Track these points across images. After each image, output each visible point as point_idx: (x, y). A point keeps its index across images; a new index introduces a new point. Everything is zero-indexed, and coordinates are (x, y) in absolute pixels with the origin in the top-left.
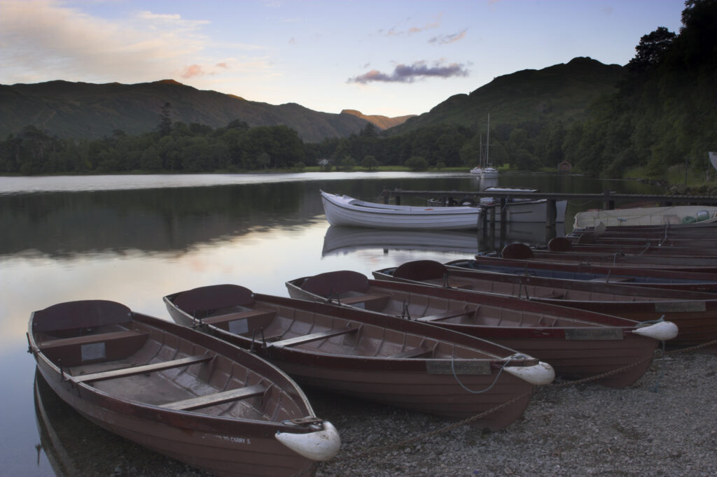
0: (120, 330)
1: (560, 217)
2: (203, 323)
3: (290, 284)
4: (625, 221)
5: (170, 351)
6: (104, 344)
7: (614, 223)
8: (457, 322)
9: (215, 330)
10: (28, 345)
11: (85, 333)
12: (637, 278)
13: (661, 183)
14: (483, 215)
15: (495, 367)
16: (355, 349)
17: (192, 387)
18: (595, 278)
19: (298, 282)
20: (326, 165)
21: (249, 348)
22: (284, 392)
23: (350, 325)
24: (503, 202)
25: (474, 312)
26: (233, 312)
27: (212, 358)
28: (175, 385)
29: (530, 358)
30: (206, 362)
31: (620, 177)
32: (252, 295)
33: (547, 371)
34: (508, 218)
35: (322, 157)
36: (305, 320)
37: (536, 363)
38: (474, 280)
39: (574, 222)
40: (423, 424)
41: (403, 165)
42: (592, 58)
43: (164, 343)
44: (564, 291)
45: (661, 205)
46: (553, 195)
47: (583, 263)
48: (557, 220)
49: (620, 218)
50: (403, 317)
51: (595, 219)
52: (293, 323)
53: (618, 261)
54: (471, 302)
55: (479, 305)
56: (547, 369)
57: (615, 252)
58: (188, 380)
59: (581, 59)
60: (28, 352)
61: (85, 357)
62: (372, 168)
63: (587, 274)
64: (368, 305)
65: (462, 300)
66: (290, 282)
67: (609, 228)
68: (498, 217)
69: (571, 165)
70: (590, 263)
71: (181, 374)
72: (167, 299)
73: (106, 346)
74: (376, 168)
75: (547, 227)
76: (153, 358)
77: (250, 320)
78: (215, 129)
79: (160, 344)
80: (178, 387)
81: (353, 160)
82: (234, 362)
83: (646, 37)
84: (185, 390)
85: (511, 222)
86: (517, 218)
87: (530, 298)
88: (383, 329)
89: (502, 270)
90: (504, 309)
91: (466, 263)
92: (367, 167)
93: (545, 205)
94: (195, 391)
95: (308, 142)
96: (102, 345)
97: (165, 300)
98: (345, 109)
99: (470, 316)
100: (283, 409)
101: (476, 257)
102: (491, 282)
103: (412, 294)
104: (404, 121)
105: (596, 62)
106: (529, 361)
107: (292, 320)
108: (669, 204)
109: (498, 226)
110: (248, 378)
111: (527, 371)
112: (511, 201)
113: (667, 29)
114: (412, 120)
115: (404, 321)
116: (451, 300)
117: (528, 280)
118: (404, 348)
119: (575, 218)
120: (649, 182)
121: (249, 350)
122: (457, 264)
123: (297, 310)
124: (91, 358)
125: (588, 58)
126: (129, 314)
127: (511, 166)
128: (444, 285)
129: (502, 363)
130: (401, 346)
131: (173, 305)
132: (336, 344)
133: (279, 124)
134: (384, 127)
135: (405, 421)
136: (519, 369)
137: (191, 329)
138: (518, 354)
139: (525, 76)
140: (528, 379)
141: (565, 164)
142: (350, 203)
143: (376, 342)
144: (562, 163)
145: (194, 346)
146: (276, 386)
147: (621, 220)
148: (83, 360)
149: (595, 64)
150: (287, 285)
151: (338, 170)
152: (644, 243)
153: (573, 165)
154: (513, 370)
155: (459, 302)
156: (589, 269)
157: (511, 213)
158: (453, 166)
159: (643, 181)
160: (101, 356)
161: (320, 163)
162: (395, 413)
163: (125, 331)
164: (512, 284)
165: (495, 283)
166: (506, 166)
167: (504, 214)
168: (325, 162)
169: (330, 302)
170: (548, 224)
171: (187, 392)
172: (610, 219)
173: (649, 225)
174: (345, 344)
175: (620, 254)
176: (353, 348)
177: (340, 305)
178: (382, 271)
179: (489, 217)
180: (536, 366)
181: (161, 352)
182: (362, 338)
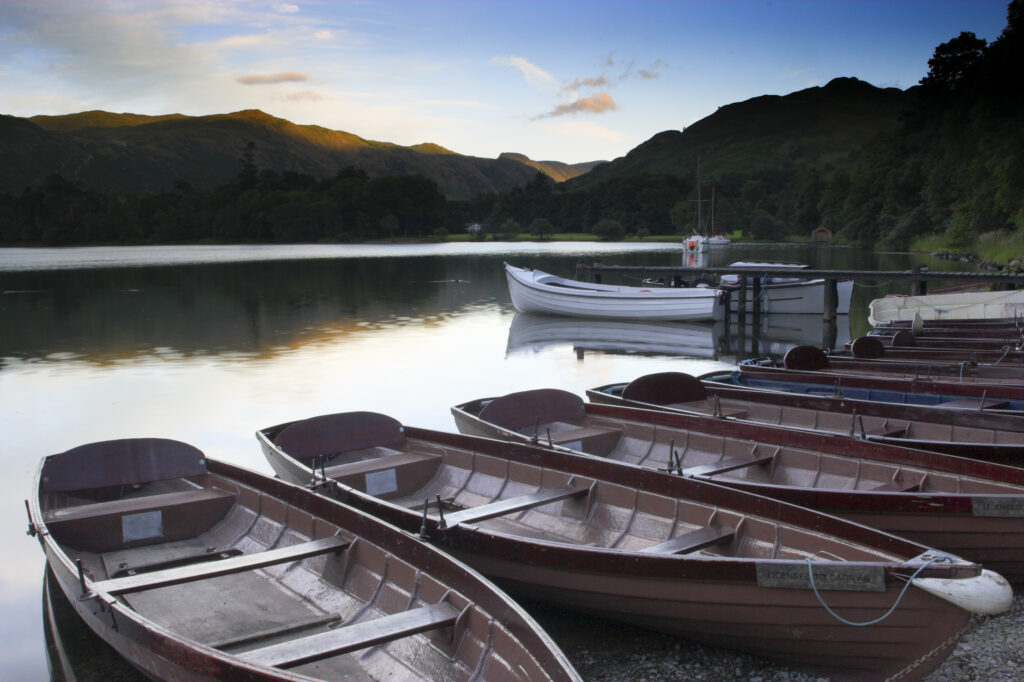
0: (188, 488)
1: (844, 305)
2: (328, 479)
3: (459, 410)
4: (946, 312)
5: (271, 526)
6: (160, 513)
7: (929, 315)
8: (739, 477)
9: (349, 493)
10: (27, 522)
11: (128, 491)
12: (1012, 401)
13: (967, 257)
14: (724, 301)
15: (894, 579)
16: (583, 524)
17: (313, 595)
18: (941, 402)
19: (473, 407)
20: (479, 233)
21: (419, 532)
22: (497, 623)
23: (573, 482)
24: (757, 282)
25: (770, 459)
26: (370, 456)
27: (347, 546)
28: (283, 589)
29: (962, 562)
30: (337, 551)
31: (906, 250)
32: (402, 430)
33: (1001, 587)
34: (765, 307)
35: (473, 221)
36: (492, 471)
37: (976, 573)
38: (750, 404)
39: (869, 314)
40: (738, 672)
41: (589, 232)
42: (860, 79)
43: (260, 513)
44: (905, 424)
45: (995, 289)
46: (834, 274)
47: (920, 377)
48: (839, 310)
49: (937, 307)
50: (670, 471)
51: (899, 309)
52: (472, 474)
53: (966, 374)
54: (763, 442)
55: (778, 447)
56: (999, 583)
57: (961, 360)
58: (306, 581)
59: (844, 79)
60: (28, 533)
61: (128, 534)
62: (544, 236)
63: (928, 395)
64: (588, 445)
65: (748, 438)
66: (458, 407)
67: (928, 323)
68: (749, 306)
69: (830, 233)
70: (931, 377)
71: (291, 569)
72: (262, 435)
73: (163, 516)
74: (549, 236)
75: (825, 321)
76: (243, 536)
77: (400, 470)
78: (318, 179)
79: (255, 514)
80: (289, 593)
81: (516, 224)
82: (389, 554)
83: (943, 45)
84: (300, 599)
85: (769, 313)
86: (777, 307)
87: (868, 436)
88: (635, 490)
89: (786, 388)
90: (824, 455)
91: (728, 376)
92: (537, 234)
93: (822, 287)
94: (318, 602)
95: (451, 199)
96: (158, 516)
97: (259, 438)
98: (505, 151)
99: (765, 466)
100: (497, 657)
101: (742, 368)
102: (779, 407)
103: (659, 427)
104: (588, 170)
105: (865, 85)
106: (962, 568)
107: (469, 472)
108: (1011, 287)
109: (749, 319)
110: (418, 586)
111: (962, 588)
112: (769, 282)
113: (974, 35)
114: (600, 167)
115: (674, 478)
116: (728, 439)
117: (842, 405)
118: (675, 527)
119: (870, 307)
120: (950, 257)
121: (417, 535)
122: (715, 377)
123: (477, 454)
124: (140, 536)
125: (854, 79)
126: (202, 462)
127: (745, 234)
128: (715, 414)
129: (910, 571)
130: (670, 521)
131: (273, 446)
132: (548, 514)
133: (411, 173)
134: (559, 178)
135: (702, 664)
136: (945, 584)
137: (309, 490)
138: (932, 553)
139: (763, 105)
140: (965, 604)
141: (822, 231)
142: (539, 281)
143: (622, 513)
144: (819, 229)
145: (314, 520)
146: (478, 609)
147: (940, 311)
148: (124, 540)
149: (865, 86)
150: (454, 412)
151: (496, 239)
152: (999, 346)
153: (834, 233)
154: (931, 584)
155: (742, 441)
156: (930, 388)
157: (770, 300)
158: (660, 234)
159: (941, 256)
160: (155, 532)
161: (470, 229)
162: (678, 647)
163: (196, 489)
164: (815, 412)
165: (785, 408)
166: (738, 234)
167: (758, 303)
168: (476, 227)
169: (535, 442)
170: (826, 317)
171: (305, 603)
172: (922, 309)
173: (982, 317)
174: (564, 514)
175: (969, 363)
176: (579, 522)
177: (552, 448)
178: (602, 389)
179: (734, 306)
180: (979, 578)
181: (255, 527)
182: (595, 506)
